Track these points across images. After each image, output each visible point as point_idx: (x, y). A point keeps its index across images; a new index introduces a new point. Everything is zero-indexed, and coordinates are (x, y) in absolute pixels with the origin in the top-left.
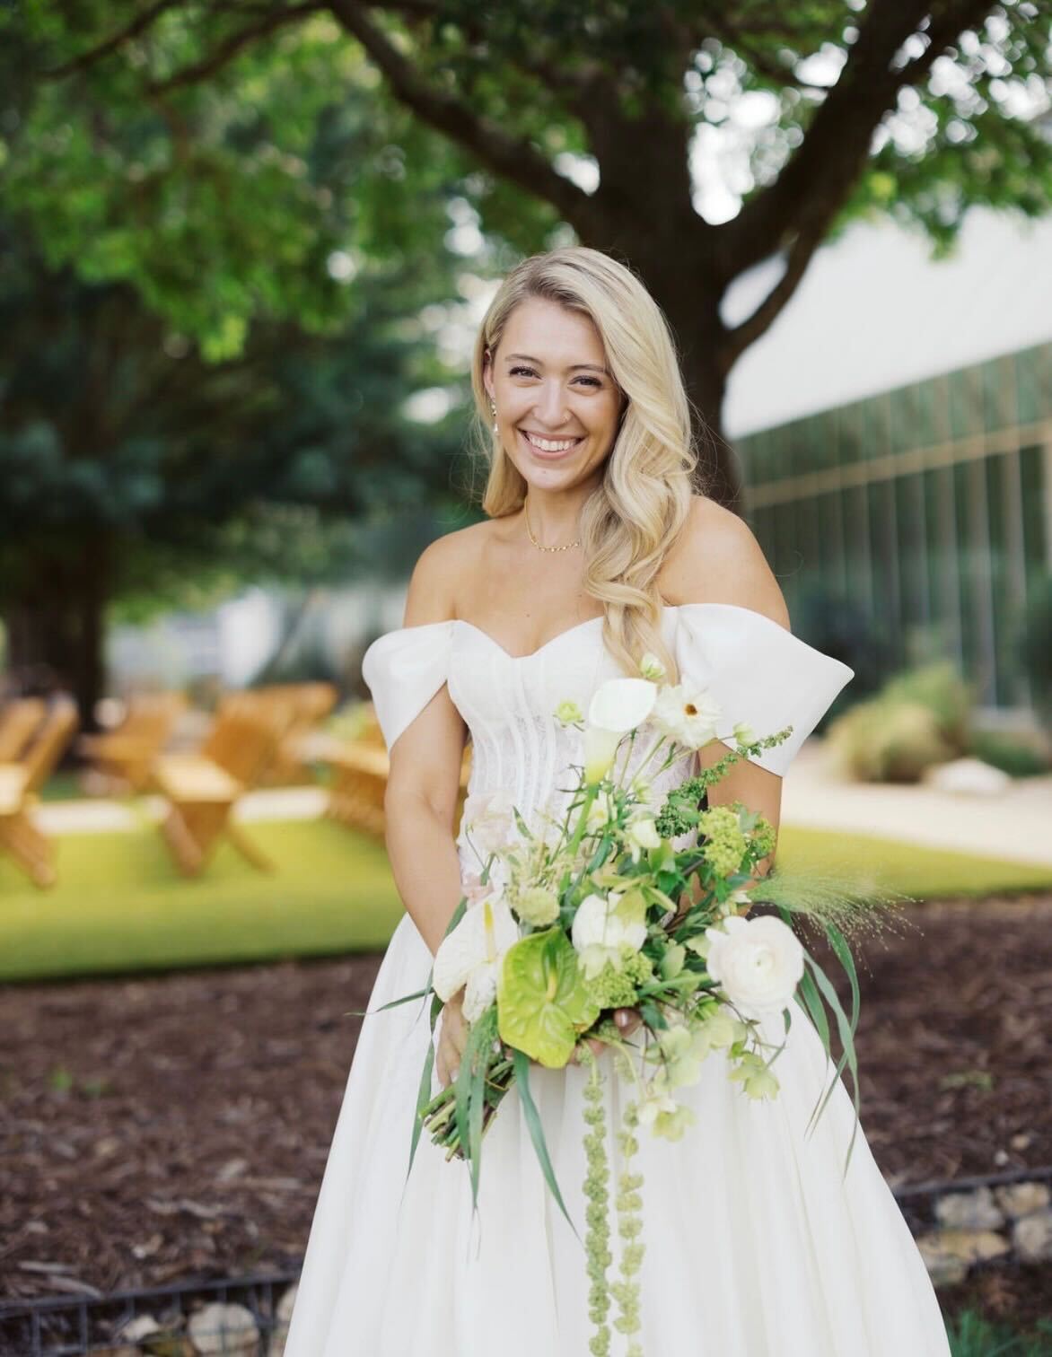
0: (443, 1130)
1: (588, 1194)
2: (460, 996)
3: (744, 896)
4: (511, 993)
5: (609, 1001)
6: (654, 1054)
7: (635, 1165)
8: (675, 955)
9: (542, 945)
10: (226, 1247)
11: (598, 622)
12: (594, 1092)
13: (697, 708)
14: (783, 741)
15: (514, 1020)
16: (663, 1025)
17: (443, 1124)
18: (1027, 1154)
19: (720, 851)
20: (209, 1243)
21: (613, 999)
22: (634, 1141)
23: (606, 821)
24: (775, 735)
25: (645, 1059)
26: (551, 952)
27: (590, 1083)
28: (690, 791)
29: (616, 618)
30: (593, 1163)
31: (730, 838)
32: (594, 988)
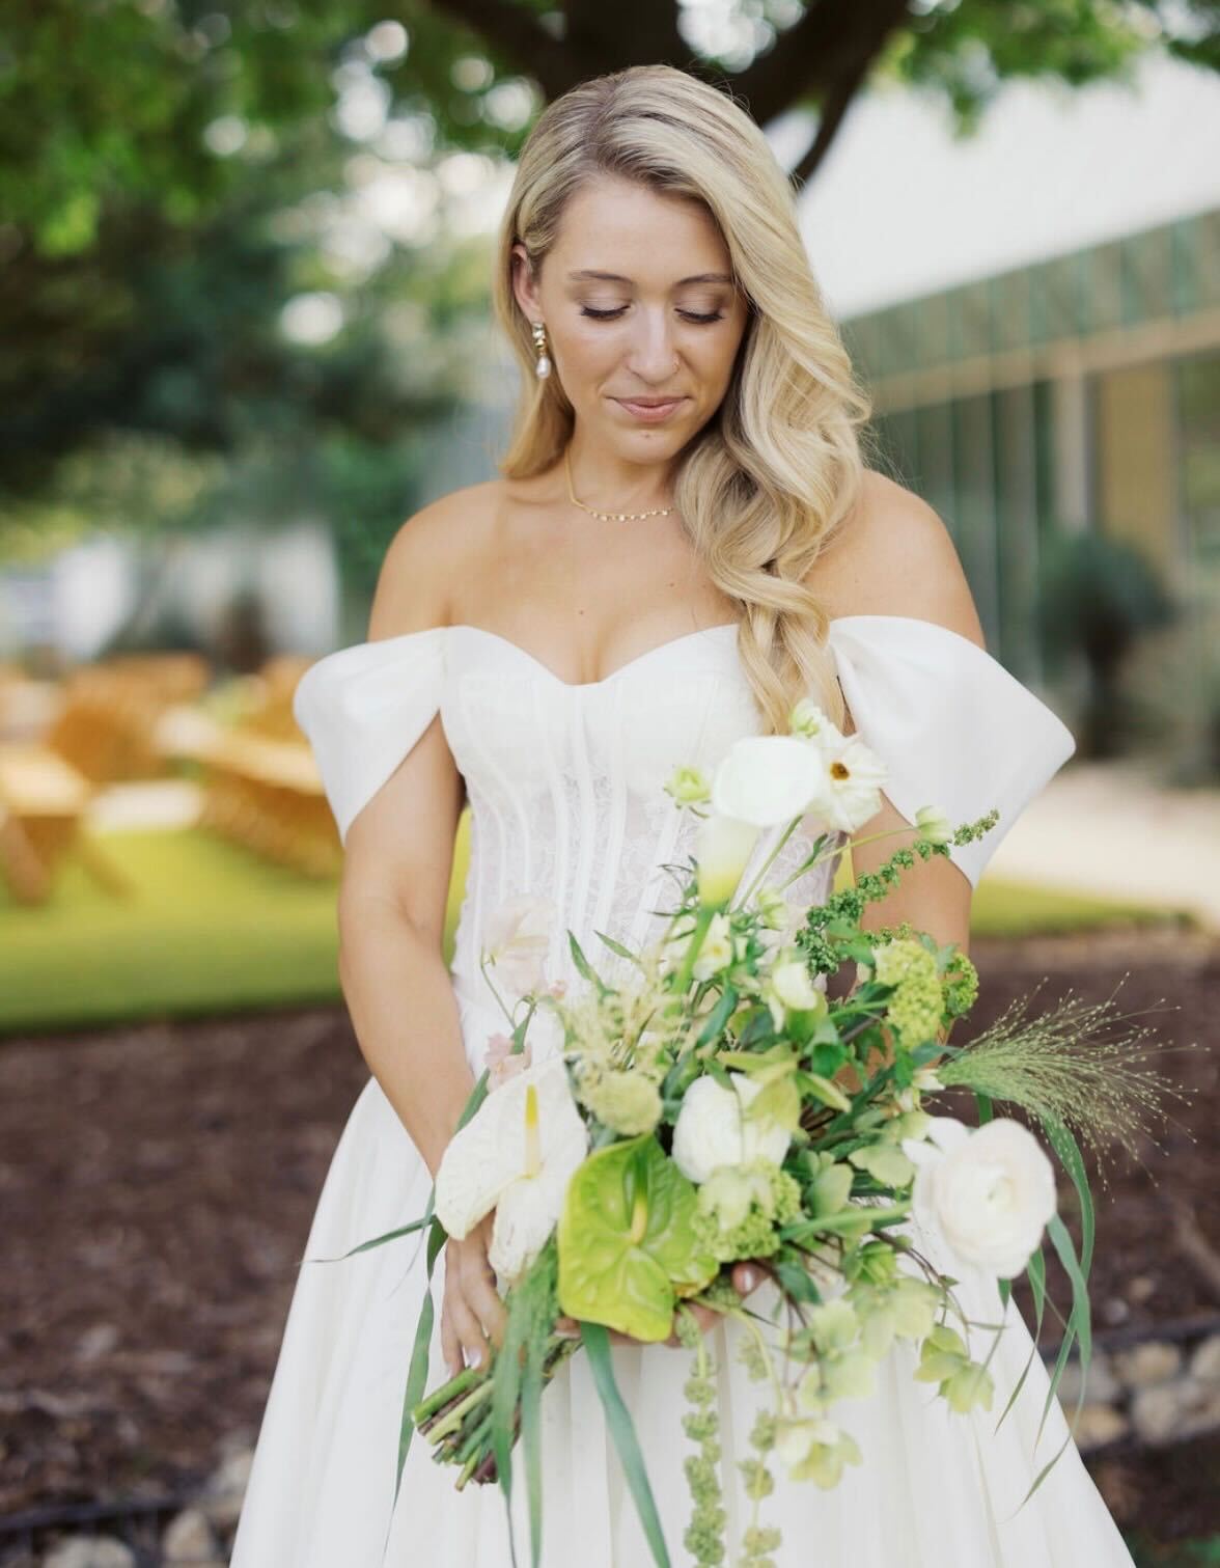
0: (451, 1442)
1: (693, 1551)
2: (485, 1226)
3: (934, 1079)
4: (578, 1237)
5: (735, 1250)
6: (801, 1345)
7: (769, 1512)
8: (834, 1181)
9: (624, 1159)
10: (95, 1458)
11: (728, 633)
12: (702, 1389)
13: (848, 767)
14: (984, 834)
15: (581, 1280)
16: (814, 1297)
17: (452, 1433)
18: (1152, 1306)
19: (913, 1013)
20: (67, 1454)
21: (742, 1248)
22: (767, 1474)
23: (727, 961)
24: (971, 825)
25: (788, 1352)
26: (639, 1168)
27: (695, 1375)
28: (842, 908)
29: (763, 630)
30: (701, 1502)
31: (927, 991)
32: (712, 1232)
